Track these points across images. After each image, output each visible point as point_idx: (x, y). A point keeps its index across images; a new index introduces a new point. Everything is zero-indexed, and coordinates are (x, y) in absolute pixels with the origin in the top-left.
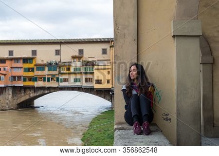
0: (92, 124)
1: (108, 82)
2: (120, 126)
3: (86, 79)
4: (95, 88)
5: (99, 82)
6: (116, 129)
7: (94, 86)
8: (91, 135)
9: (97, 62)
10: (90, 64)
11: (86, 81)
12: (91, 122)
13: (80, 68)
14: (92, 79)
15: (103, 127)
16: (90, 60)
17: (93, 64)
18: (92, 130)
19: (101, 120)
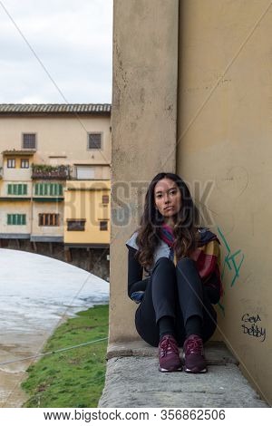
0: (53, 341)
1: (103, 225)
2: (123, 348)
3: (41, 216)
4: (66, 241)
5: (77, 225)
6: (111, 355)
7: (62, 237)
8: (51, 373)
9: (72, 169)
10: (53, 177)
11: (41, 223)
12: (53, 337)
13: (25, 186)
14: (56, 216)
15: (85, 350)
16: (54, 163)
17: (62, 175)
18: (53, 358)
19: (80, 332)
